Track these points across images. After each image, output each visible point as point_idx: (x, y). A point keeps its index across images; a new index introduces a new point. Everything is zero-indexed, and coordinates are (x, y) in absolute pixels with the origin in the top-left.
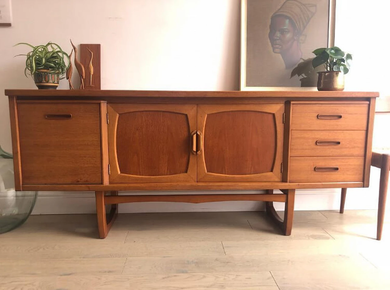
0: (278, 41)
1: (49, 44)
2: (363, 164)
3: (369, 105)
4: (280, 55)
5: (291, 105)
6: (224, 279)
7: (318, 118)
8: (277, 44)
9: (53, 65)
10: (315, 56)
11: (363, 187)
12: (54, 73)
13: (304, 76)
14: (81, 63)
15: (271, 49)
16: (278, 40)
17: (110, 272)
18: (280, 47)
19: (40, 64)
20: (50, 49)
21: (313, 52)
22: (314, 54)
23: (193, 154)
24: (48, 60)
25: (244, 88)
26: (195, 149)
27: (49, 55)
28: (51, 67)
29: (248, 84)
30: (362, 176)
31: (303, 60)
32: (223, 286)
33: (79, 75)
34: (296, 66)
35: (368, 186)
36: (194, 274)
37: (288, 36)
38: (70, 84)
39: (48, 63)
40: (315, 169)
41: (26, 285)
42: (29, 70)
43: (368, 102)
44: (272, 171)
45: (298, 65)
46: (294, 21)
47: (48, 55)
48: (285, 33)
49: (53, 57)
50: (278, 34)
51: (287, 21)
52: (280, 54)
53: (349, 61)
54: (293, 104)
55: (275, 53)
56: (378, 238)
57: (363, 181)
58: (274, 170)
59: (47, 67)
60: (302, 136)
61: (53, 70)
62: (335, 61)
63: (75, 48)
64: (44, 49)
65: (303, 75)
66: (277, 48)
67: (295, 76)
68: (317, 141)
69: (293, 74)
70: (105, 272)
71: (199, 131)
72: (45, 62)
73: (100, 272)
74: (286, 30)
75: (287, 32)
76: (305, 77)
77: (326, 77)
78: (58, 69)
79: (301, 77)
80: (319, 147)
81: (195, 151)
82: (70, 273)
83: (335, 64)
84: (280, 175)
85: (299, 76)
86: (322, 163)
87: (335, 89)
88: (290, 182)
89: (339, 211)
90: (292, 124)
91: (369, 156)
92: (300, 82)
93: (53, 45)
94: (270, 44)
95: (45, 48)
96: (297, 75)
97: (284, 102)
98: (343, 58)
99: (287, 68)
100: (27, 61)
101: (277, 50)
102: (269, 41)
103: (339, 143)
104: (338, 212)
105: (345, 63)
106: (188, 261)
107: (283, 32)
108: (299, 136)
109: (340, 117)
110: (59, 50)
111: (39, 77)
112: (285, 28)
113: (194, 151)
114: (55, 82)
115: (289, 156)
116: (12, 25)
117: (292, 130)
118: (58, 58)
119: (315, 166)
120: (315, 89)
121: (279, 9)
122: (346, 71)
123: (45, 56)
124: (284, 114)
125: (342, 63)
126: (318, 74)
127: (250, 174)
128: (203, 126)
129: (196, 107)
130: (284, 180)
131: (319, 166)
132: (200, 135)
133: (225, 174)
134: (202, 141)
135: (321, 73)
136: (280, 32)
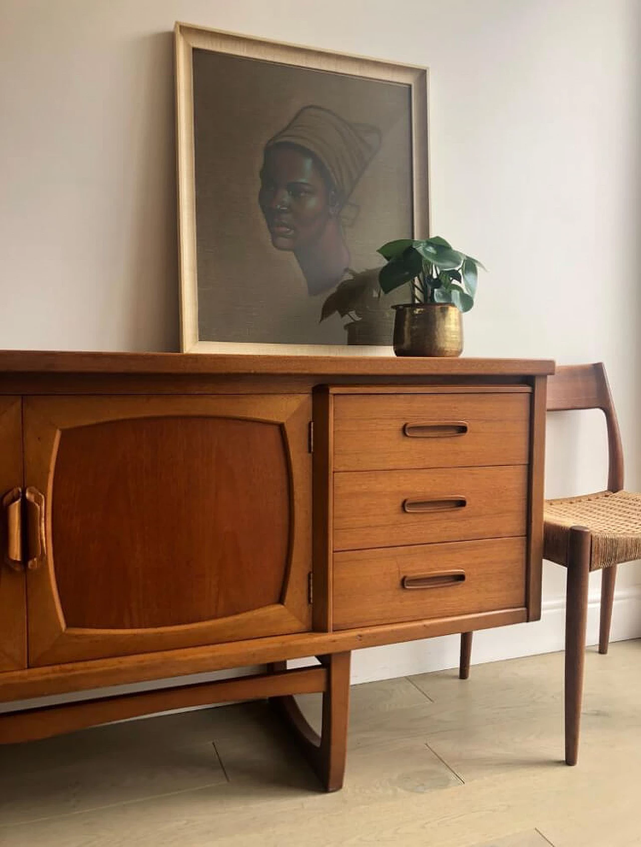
0: (283, 216)
2: (523, 557)
3: (532, 395)
4: (291, 255)
5: (331, 398)
7: (405, 434)
8: (284, 225)
10: (385, 262)
11: (528, 621)
13: (354, 316)
15: (267, 237)
16: (285, 212)
18: (292, 232)
21: (378, 251)
22: (381, 256)
23: (11, 571)
25: (192, 345)
26: (16, 552)
29: (204, 335)
30: (522, 591)
31: (353, 273)
35: (538, 617)
37: (312, 203)
40: (403, 583)
43: (528, 389)
44: (281, 600)
45: (339, 288)
46: (327, 165)
48: (302, 194)
50: (285, 197)
51: (308, 164)
52: (291, 253)
53: (470, 277)
54: (334, 395)
55: (280, 248)
56: (570, 760)
57: (527, 605)
58: (288, 597)
60: (364, 487)
62: (435, 276)
65: (353, 313)
66: (284, 235)
67: (331, 317)
68: (405, 501)
69: (327, 310)
71: (33, 488)
74: (307, 188)
75: (307, 192)
76: (358, 319)
77: (414, 319)
79: (347, 320)
80: (411, 518)
81: (19, 559)
83: (437, 283)
84: (305, 611)
85: (342, 316)
86: (420, 567)
87: (441, 353)
88: (334, 631)
89: (458, 673)
90: (334, 454)
91: (537, 534)
92: (346, 333)
94: (263, 222)
96: (337, 314)
97: (309, 388)
98: (457, 268)
99: (313, 291)
101: (282, 241)
102: (259, 213)
103: (462, 503)
104: (454, 677)
105: (462, 285)
107: (297, 191)
108: (357, 488)
109: (463, 429)
112: (303, 180)
113: (16, 562)
115: (331, 552)
117: (334, 472)
119: (402, 576)
120: (388, 352)
121: (288, 128)
122: (467, 302)
124: (312, 424)
125: (455, 282)
126: (394, 311)
127: (215, 617)
128: (48, 472)
129: (19, 403)
130: (318, 625)
131: (414, 572)
132: (37, 505)
133: (132, 627)
134: (43, 525)
135: (401, 307)
136: (291, 192)
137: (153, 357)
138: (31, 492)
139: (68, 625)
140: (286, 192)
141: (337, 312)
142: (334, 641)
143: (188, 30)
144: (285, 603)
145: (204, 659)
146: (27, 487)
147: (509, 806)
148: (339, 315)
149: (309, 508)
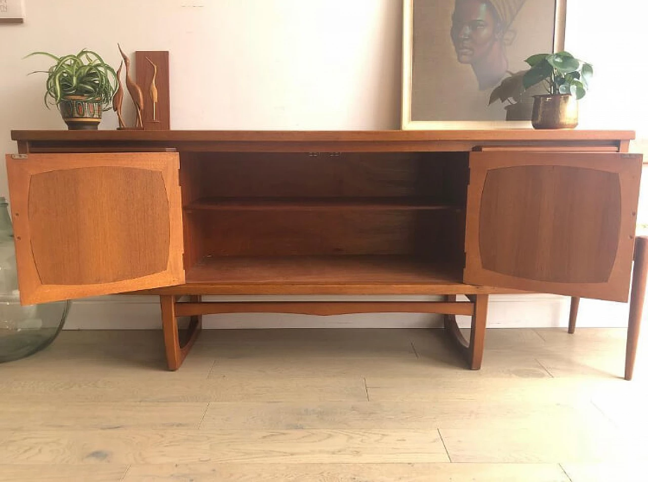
0: (466, 42)
1: (83, 53)
6: (362, 441)
8: (466, 48)
9: (89, 87)
10: (528, 67)
12: (93, 101)
13: (512, 101)
14: (137, 84)
16: (466, 39)
17: (179, 425)
18: (471, 52)
19: (70, 87)
20: (84, 60)
21: (526, 61)
22: (527, 64)
24: (81, 80)
25: (407, 123)
27: (84, 71)
28: (88, 92)
29: (415, 117)
31: (511, 73)
32: (358, 452)
33: (134, 105)
34: (499, 84)
36: (314, 431)
37: (485, 32)
38: (119, 118)
39: (82, 85)
41: (47, 443)
42: (52, 96)
46: (495, 6)
47: (82, 71)
48: (478, 27)
49: (90, 75)
50: (468, 30)
51: (483, 7)
52: (469, 65)
53: (587, 76)
55: (462, 62)
56: (628, 377)
59: (81, 91)
61: (90, 97)
63: (125, 59)
64: (75, 61)
65: (511, 99)
66: (465, 54)
67: (496, 102)
69: (492, 99)
70: (173, 425)
72: (78, 83)
73: (164, 425)
74: (481, 23)
75: (482, 25)
76: (514, 102)
77: (546, 104)
78: (99, 94)
79: (506, 103)
82: (119, 426)
83: (562, 81)
85: (503, 101)
87: (562, 126)
89: (567, 330)
92: (506, 111)
93: (89, 55)
95: (76, 59)
96: (499, 100)
97: (470, 148)
98: (577, 70)
99: (484, 87)
100: (48, 82)
101: (464, 58)
102: (451, 42)
104: (566, 332)
105: (581, 80)
106: (306, 410)
107: (475, 25)
110: (98, 62)
111: (68, 109)
112: (479, 18)
114: (95, 116)
116: (25, 21)
118: (98, 77)
120: (529, 125)
122: (581, 93)
123: (77, 74)
125: (576, 79)
126: (533, 99)
135: (538, 97)
136: (471, 27)
137: (386, 133)
140: (468, 28)
141: (499, 99)
148: (501, 101)
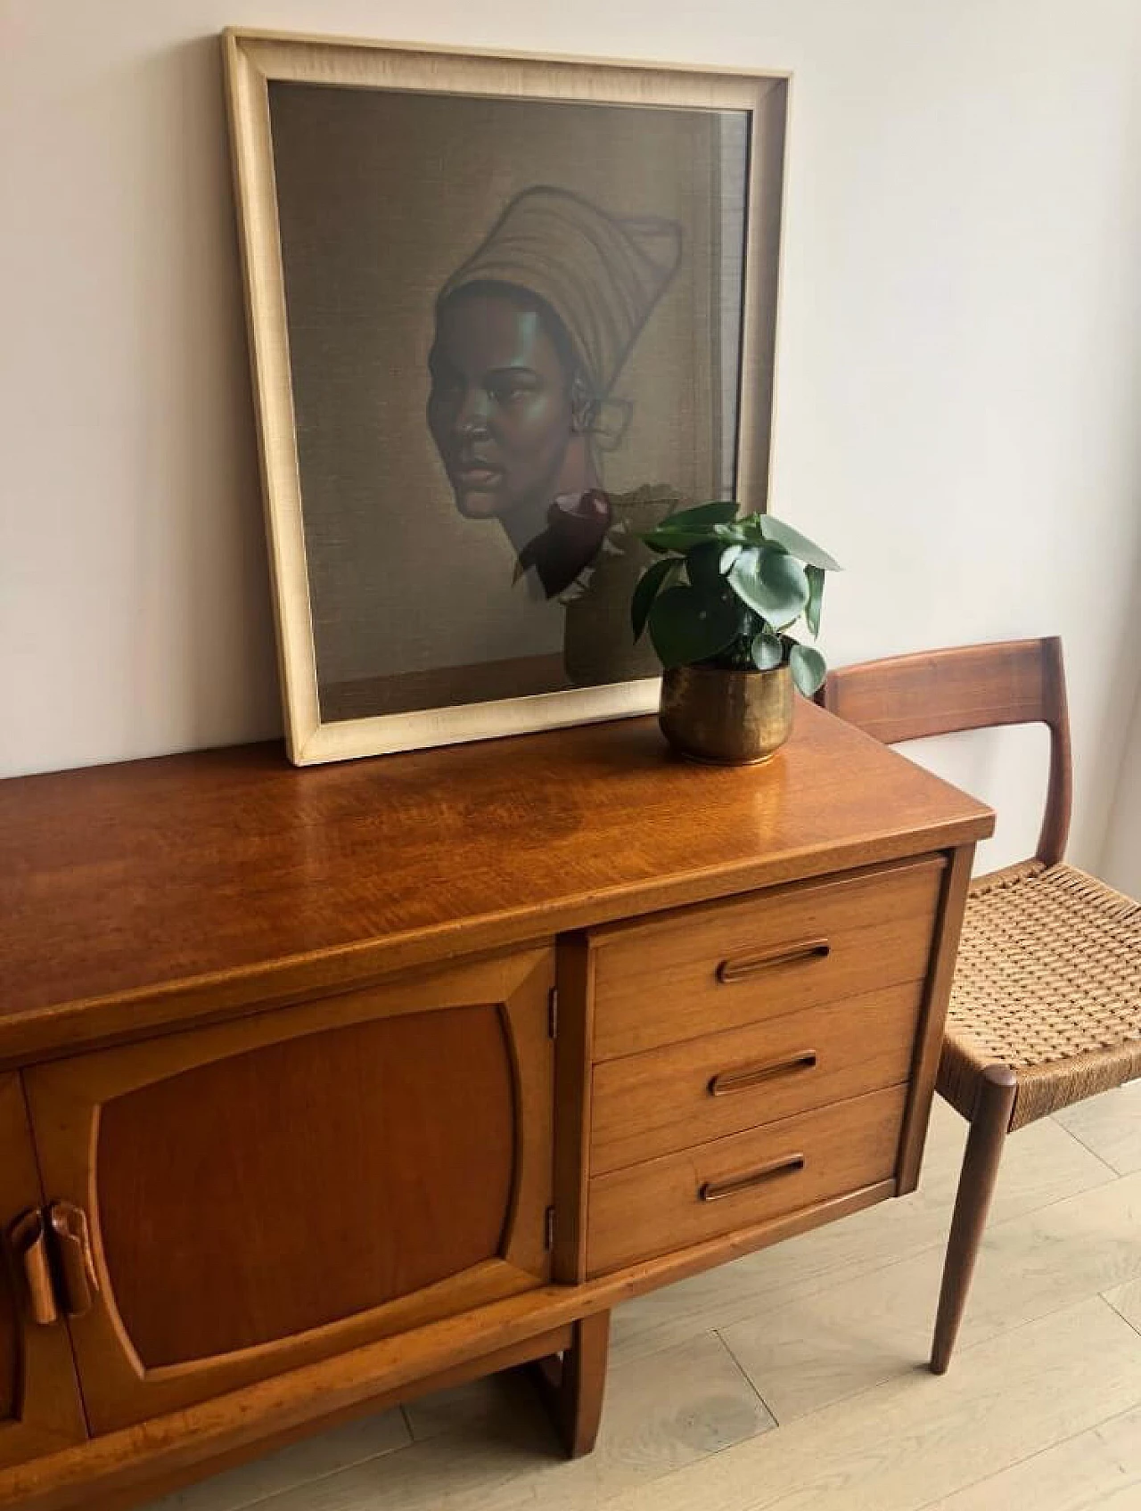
0: (478, 445)
2: (899, 1112)
3: (946, 872)
4: (495, 525)
5: (590, 956)
7: (719, 981)
8: (482, 466)
11: (896, 1196)
16: (480, 437)
18: (496, 479)
26: (46, 1310)
35: (913, 1187)
37: (537, 410)
40: (702, 1194)
43: (944, 861)
44: (500, 1252)
46: (568, 323)
48: (517, 394)
50: (482, 405)
51: (528, 324)
52: (494, 521)
55: (469, 515)
56: (936, 1366)
57: (897, 1174)
58: (513, 1248)
60: (646, 1076)
66: (479, 486)
68: (713, 1080)
71: (63, 1202)
74: (525, 377)
75: (527, 387)
80: (721, 1103)
81: (53, 1318)
86: (730, 1164)
88: (588, 1280)
90: (594, 1037)
94: (438, 466)
103: (810, 1061)
108: (632, 1080)
112: (518, 363)
113: (49, 1324)
115: (585, 1177)
117: (594, 1064)
119: (701, 1183)
121: (482, 250)
124: (555, 994)
127: (394, 1297)
128: (87, 1172)
129: (17, 1080)
130: (560, 1275)
131: (720, 1174)
132: (74, 1237)
133: (255, 1343)
134: (88, 1252)
136: (492, 394)
138: (60, 1214)
139: (148, 1366)
140: (483, 395)
142: (589, 1302)
143: (255, 43)
144: (508, 1257)
145: (379, 1378)
146: (53, 1203)
147: (847, 1477)
149: (548, 1121)
